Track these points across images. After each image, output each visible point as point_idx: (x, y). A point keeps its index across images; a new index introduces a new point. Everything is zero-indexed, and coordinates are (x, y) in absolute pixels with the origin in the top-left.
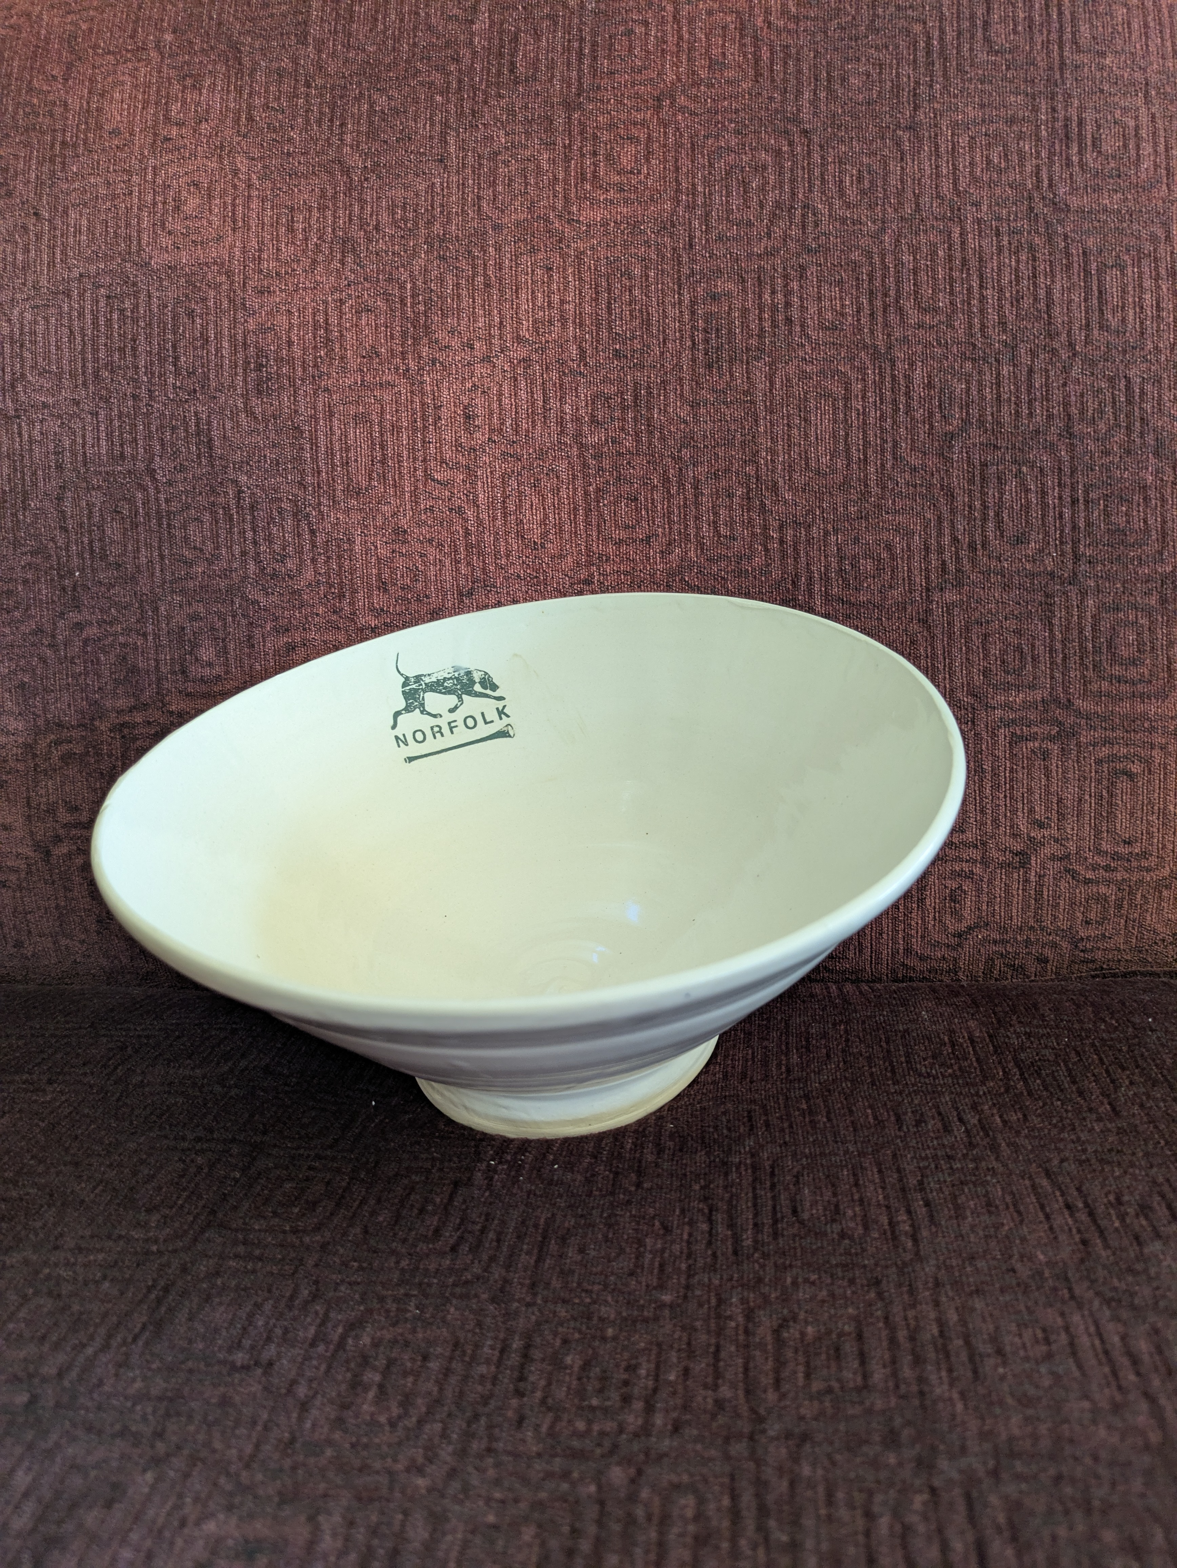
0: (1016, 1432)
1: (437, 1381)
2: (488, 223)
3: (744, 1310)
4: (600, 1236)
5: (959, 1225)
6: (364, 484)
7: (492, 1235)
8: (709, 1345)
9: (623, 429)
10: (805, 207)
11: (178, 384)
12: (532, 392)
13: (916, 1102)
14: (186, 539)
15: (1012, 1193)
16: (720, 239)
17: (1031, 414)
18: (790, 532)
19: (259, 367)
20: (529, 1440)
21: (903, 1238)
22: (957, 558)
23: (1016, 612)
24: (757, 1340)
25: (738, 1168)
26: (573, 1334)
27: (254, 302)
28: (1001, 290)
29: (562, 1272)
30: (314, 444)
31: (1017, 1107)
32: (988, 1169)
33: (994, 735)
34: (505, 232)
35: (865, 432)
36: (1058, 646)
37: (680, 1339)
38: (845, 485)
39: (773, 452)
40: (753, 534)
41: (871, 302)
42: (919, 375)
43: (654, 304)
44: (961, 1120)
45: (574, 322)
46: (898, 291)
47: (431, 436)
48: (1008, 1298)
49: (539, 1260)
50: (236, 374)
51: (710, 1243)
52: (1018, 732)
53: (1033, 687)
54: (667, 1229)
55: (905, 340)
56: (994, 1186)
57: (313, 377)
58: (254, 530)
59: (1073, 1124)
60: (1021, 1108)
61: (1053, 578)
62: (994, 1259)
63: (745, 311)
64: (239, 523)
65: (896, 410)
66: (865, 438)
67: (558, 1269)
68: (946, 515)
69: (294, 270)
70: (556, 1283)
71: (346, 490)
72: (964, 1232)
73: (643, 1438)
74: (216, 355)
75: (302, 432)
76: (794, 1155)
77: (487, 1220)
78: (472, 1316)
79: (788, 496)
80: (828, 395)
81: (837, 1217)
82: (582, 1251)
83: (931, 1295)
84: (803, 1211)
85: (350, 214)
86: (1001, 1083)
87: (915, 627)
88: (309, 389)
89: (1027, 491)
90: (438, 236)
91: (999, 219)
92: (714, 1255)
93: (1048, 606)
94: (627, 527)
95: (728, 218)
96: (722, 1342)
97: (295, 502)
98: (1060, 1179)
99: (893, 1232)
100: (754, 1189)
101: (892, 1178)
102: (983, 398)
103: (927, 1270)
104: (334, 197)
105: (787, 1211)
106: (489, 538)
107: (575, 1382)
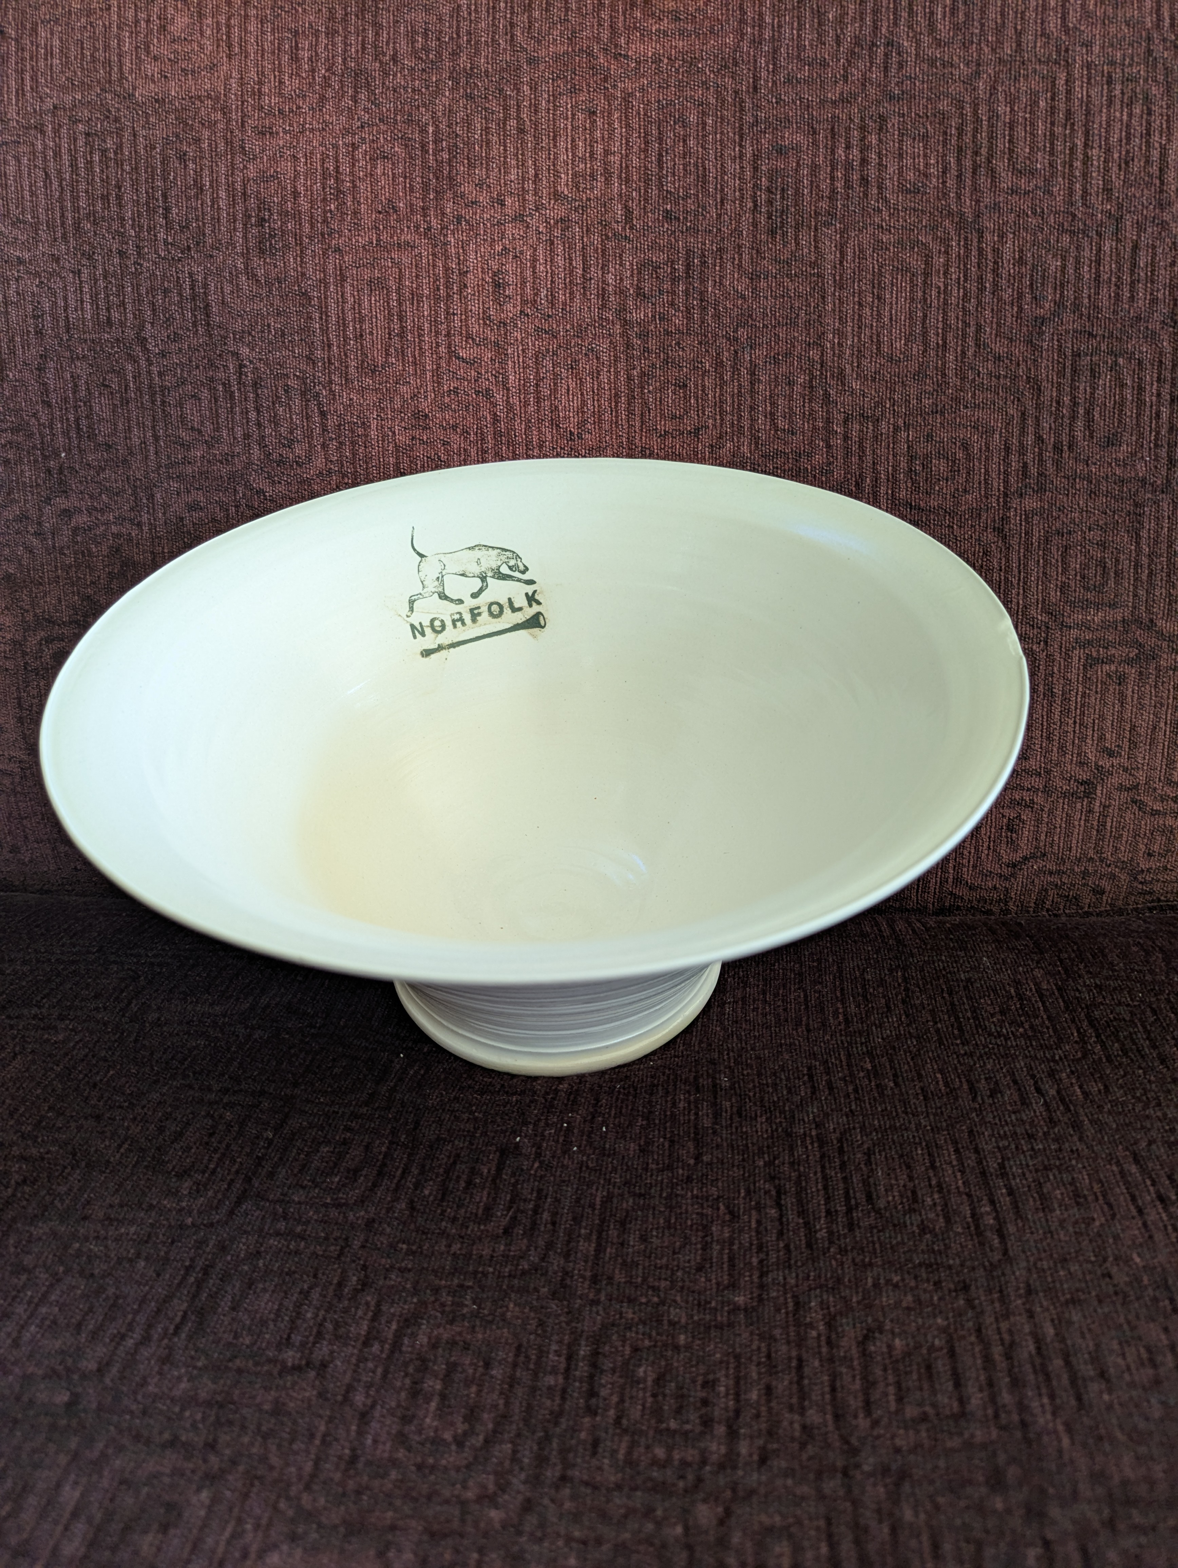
0: (1129, 1473)
1: (501, 1393)
2: (523, 55)
3: (824, 1315)
4: (662, 1221)
5: (1047, 1220)
6: (380, 360)
7: (546, 1215)
8: (790, 1359)
9: (672, 304)
10: (889, 44)
11: (170, 240)
12: (571, 259)
13: (989, 1066)
14: (182, 418)
15: (1100, 1181)
16: (789, 81)
17: (1132, 298)
19: (261, 221)
20: (606, 1467)
21: (988, 1234)
22: (1041, 460)
23: (1101, 522)
24: (842, 1354)
25: (803, 1142)
26: (642, 1340)
27: (254, 145)
28: (1108, 151)
29: (624, 1263)
30: (324, 313)
31: (1097, 1076)
32: (1072, 1151)
33: (1068, 657)
34: (542, 67)
35: (945, 313)
36: (1145, 561)
37: (759, 1348)
38: (920, 374)
39: (841, 334)
40: (815, 428)
41: (959, 161)
42: (1009, 249)
43: (712, 157)
44: (1038, 1090)
45: (620, 177)
46: (990, 148)
47: (456, 307)
48: (1106, 1310)
49: (600, 1249)
50: (235, 229)
51: (780, 1234)
52: (1094, 654)
53: (1113, 605)
54: (734, 1216)
55: (996, 207)
56: (1080, 1172)
57: (323, 235)
59: (1158, 1098)
60: (1101, 1078)
61: (1143, 486)
62: (1088, 1261)
63: (814, 169)
64: (241, 402)
65: (982, 289)
67: (620, 1260)
68: (1031, 411)
69: (299, 108)
70: (620, 1277)
71: (360, 367)
72: (1053, 1228)
73: (729, 1471)
74: (212, 206)
75: (310, 299)
76: (863, 1128)
77: (539, 1198)
78: (532, 1315)
79: (856, 385)
80: (906, 270)
81: (916, 1206)
82: (644, 1239)
83: (1024, 1304)
84: (878, 1198)
85: (363, 41)
86: (1076, 1046)
87: (990, 536)
88: (318, 248)
89: (1123, 386)
90: (465, 69)
91: (1112, 63)
92: (787, 1247)
93: (1137, 517)
94: (674, 417)
95: (799, 56)
96: (805, 1356)
97: (303, 380)
98: (1150, 1165)
99: (977, 1227)
100: (823, 1167)
101: (971, 1161)
102: (1079, 278)
103: (1017, 1273)
104: (345, 19)
105: (861, 1197)
106: (519, 426)
107: (650, 1400)
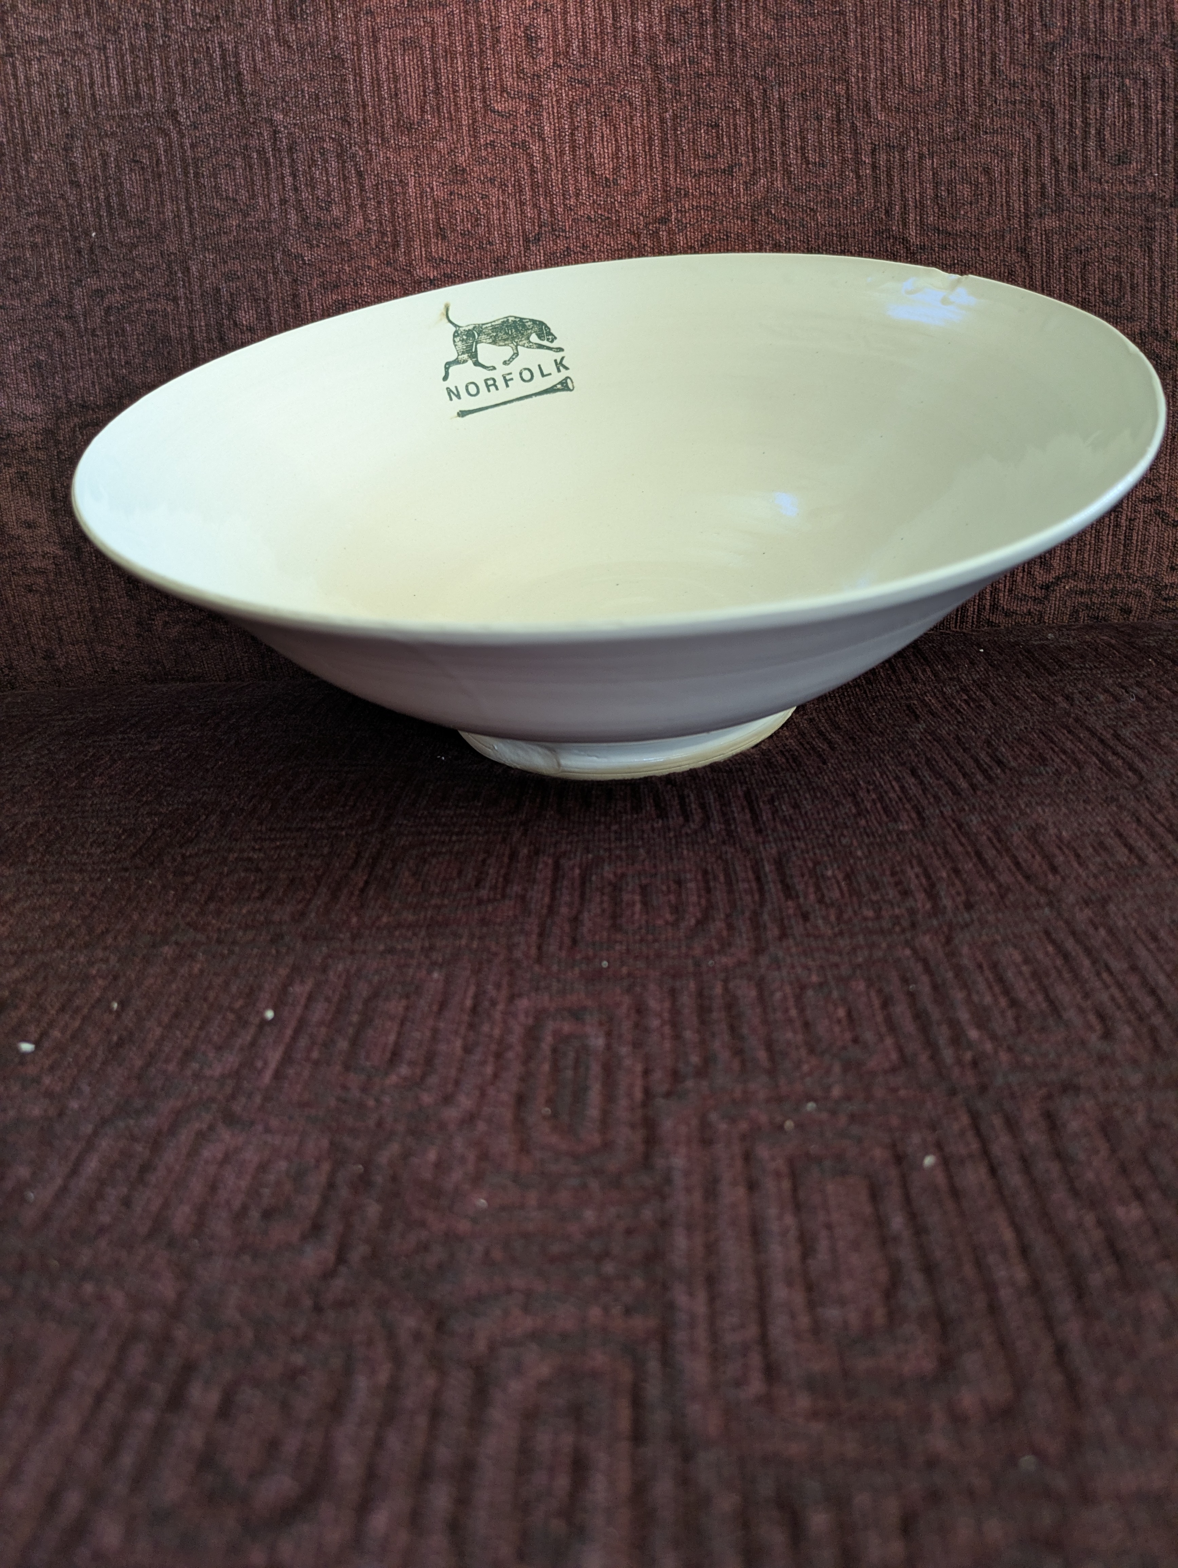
18: (882, 158)
58: (294, 176)
66: (961, 50)
